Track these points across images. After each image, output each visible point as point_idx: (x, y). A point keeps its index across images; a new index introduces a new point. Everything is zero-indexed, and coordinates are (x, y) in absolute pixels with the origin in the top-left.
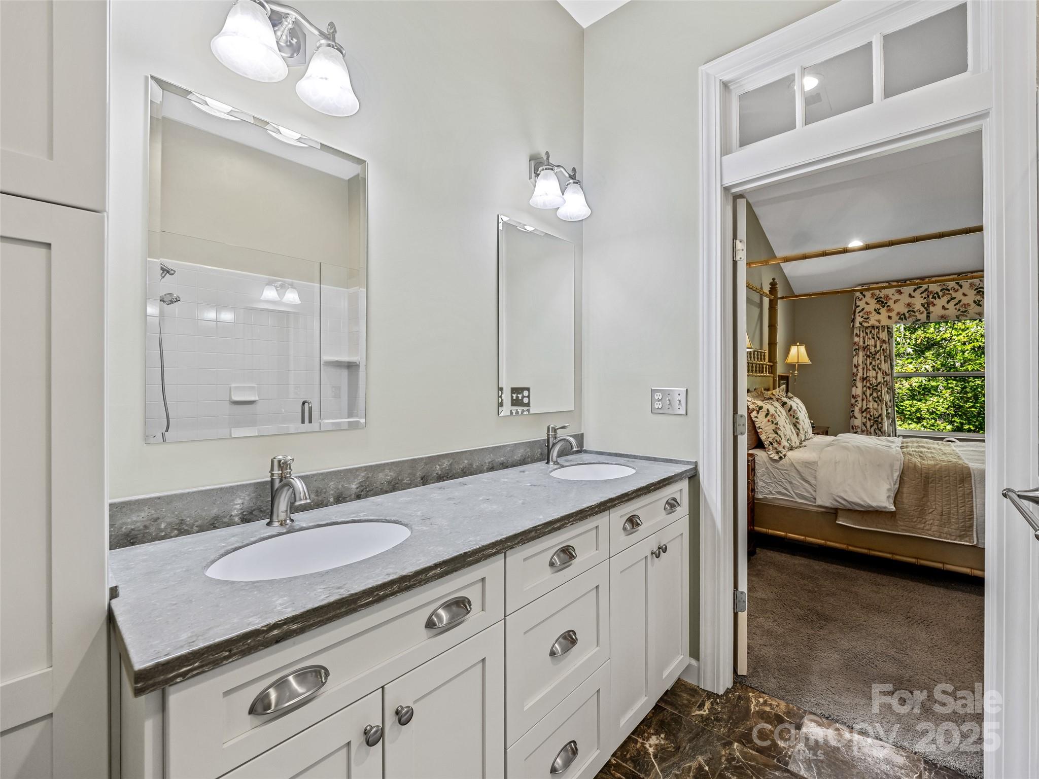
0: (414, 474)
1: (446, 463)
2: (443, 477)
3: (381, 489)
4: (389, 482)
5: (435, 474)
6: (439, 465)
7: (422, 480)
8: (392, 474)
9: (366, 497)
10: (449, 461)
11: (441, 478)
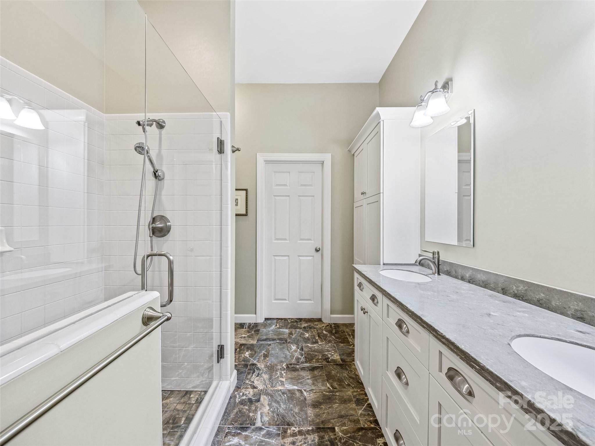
0: (498, 284)
1: (521, 288)
2: (519, 297)
3: (479, 283)
4: (483, 282)
5: (512, 291)
6: (515, 286)
7: (502, 290)
8: (484, 277)
9: (472, 284)
10: (524, 287)
11: (516, 296)
